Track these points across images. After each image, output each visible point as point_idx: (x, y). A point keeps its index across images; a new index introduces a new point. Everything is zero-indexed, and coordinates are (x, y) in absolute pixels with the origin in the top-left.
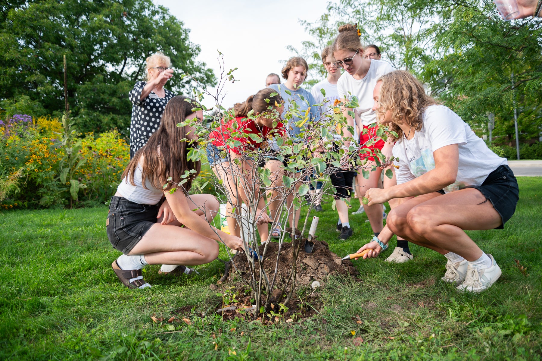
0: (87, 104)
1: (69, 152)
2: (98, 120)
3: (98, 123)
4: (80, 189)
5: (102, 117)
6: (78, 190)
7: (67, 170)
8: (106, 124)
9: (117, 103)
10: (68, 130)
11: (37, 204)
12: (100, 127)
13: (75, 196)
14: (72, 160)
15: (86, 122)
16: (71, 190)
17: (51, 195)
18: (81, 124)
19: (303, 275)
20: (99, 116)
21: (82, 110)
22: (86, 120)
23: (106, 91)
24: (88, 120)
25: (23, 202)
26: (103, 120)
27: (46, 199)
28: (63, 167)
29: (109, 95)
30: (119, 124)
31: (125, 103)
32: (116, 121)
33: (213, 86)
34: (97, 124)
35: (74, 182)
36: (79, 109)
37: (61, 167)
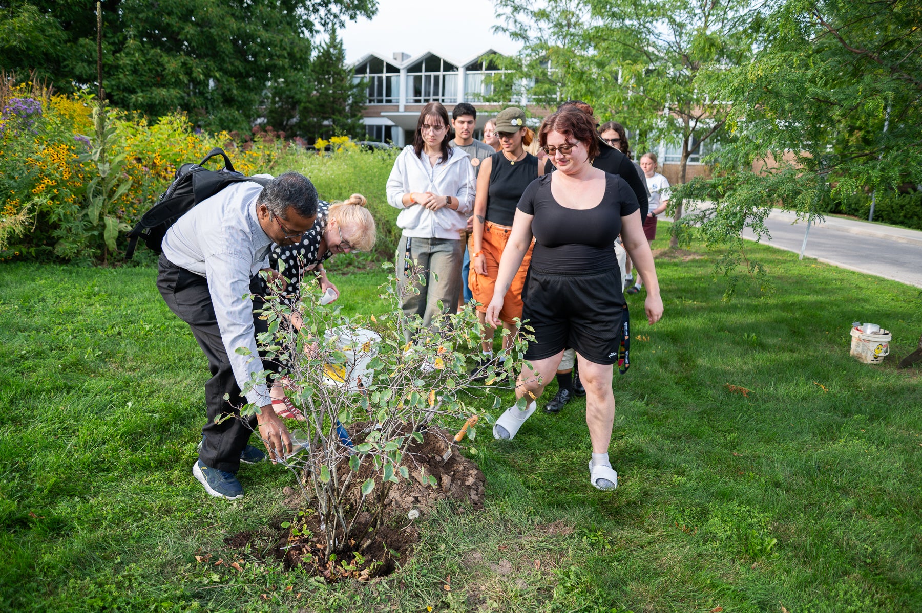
0: (139, 31)
1: (104, 172)
2: (159, 64)
3: (159, 69)
4: (120, 232)
5: (165, 59)
6: (116, 234)
7: (99, 200)
8: (173, 73)
9: (194, 35)
10: (102, 133)
11: (50, 251)
12: (163, 77)
13: (111, 243)
14: (108, 183)
15: (138, 64)
16: (106, 235)
17: (74, 242)
18: (129, 68)
19: (406, 493)
20: (161, 56)
21: (131, 42)
22: (137, 61)
23: (174, 10)
24: (140, 61)
25: (29, 248)
26: (167, 66)
27: (65, 248)
28: (94, 196)
29: (180, 19)
30: (194, 75)
31: (208, 37)
32: (191, 68)
33: (369, 17)
34: (157, 71)
35: (110, 221)
36: (125, 38)
37: (91, 196)
